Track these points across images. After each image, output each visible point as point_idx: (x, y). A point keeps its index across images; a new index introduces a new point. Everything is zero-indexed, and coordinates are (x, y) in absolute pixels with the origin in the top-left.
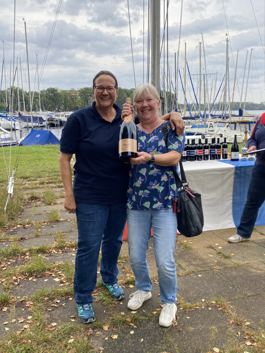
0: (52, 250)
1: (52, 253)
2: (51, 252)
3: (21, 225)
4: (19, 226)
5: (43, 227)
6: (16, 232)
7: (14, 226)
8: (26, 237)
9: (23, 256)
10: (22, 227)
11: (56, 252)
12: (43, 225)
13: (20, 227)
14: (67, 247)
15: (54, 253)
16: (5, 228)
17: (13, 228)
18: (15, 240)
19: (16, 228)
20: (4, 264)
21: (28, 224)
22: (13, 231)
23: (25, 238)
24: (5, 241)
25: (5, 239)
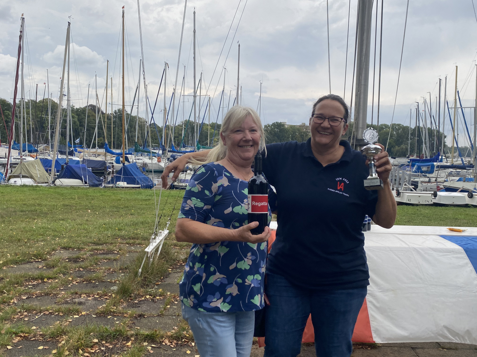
0: (165, 339)
1: (164, 344)
2: (163, 342)
3: (151, 296)
4: (148, 297)
5: (176, 303)
6: (140, 305)
7: (142, 296)
8: (147, 314)
9: (125, 342)
10: (151, 299)
11: (169, 344)
12: (177, 301)
13: (149, 299)
14: (186, 339)
15: (166, 344)
16: (131, 297)
17: (139, 299)
18: (131, 316)
19: (143, 299)
20: (97, 349)
21: (160, 296)
22: (137, 303)
23: (144, 315)
24: (120, 315)
25: (120, 313)
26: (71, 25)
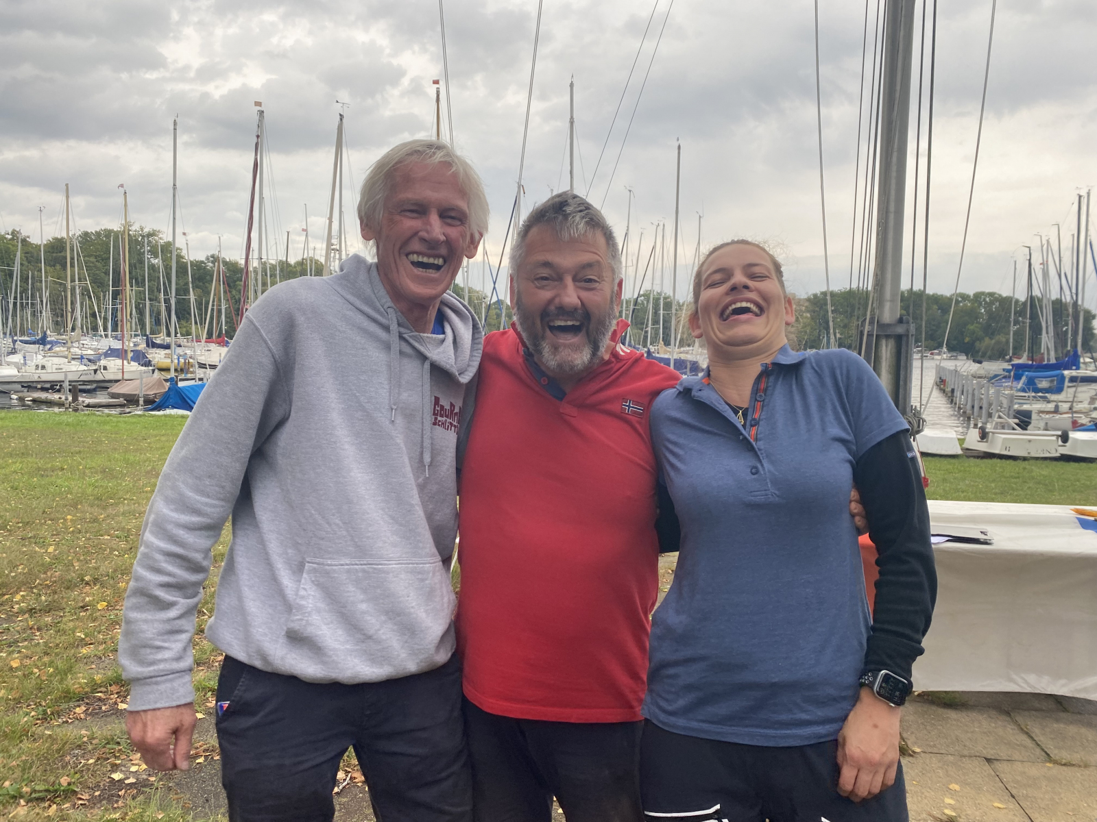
26: (344, 120)
